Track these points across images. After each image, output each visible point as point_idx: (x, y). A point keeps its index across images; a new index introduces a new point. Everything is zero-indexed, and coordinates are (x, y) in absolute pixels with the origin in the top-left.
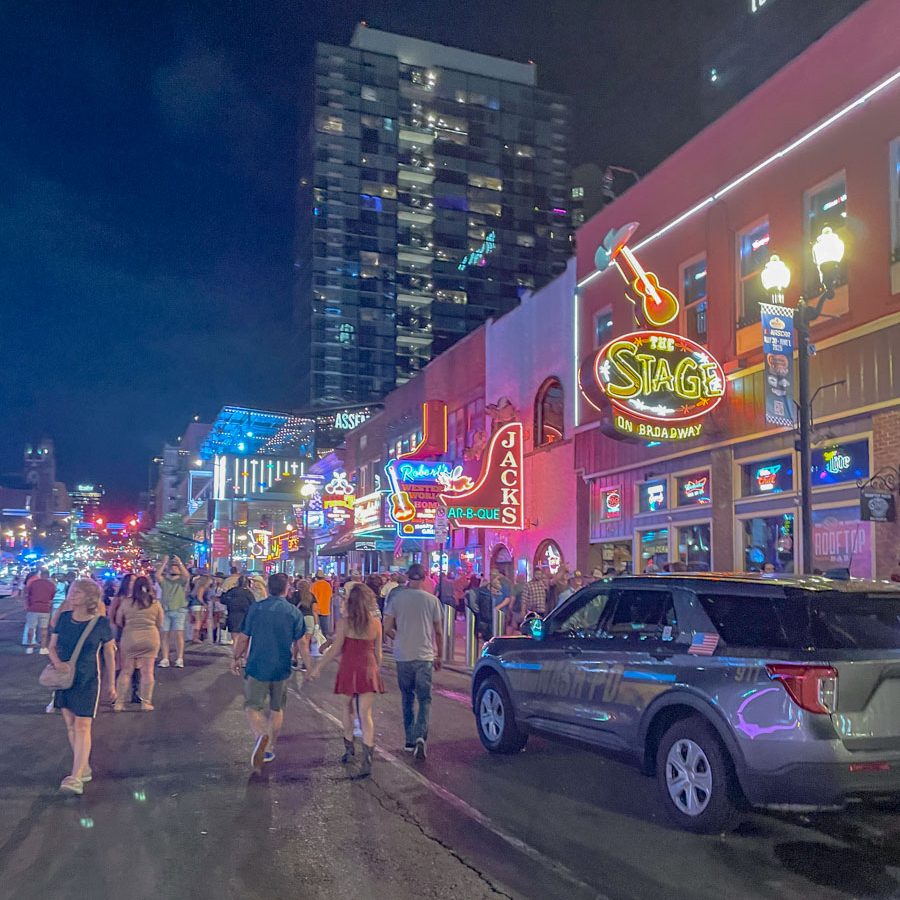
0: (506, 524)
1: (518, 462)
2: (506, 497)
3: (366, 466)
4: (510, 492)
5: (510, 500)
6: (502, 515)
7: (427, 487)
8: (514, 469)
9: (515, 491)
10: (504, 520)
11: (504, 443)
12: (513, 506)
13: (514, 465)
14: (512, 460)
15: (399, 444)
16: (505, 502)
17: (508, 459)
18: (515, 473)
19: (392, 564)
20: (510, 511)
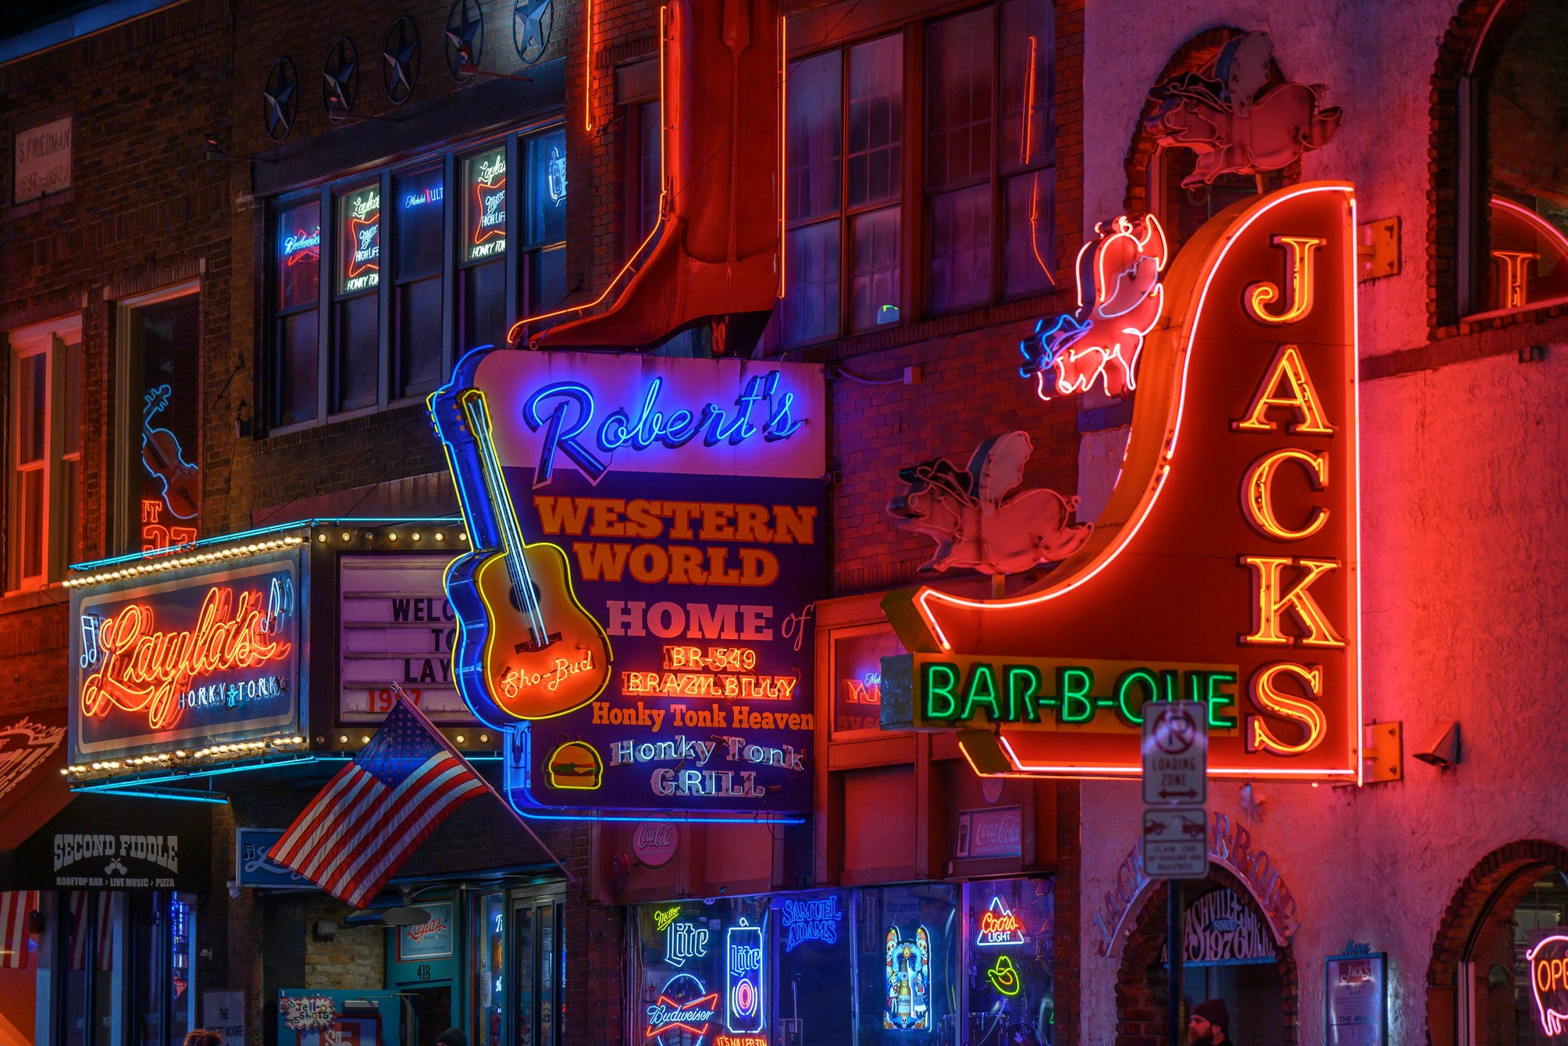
0: (1268, 757)
1: (1333, 408)
2: (1269, 603)
3: (71, 328)
4: (1290, 578)
5: (1290, 620)
6: (1251, 708)
7: (682, 510)
8: (1314, 443)
9: (1317, 568)
10: (1260, 735)
11: (1259, 298)
12: (1314, 657)
13: (1314, 422)
14: (1304, 397)
15: (366, 205)
16: (1269, 633)
17: (1284, 389)
18: (1320, 465)
19: (298, 983)
20: (1291, 685)
